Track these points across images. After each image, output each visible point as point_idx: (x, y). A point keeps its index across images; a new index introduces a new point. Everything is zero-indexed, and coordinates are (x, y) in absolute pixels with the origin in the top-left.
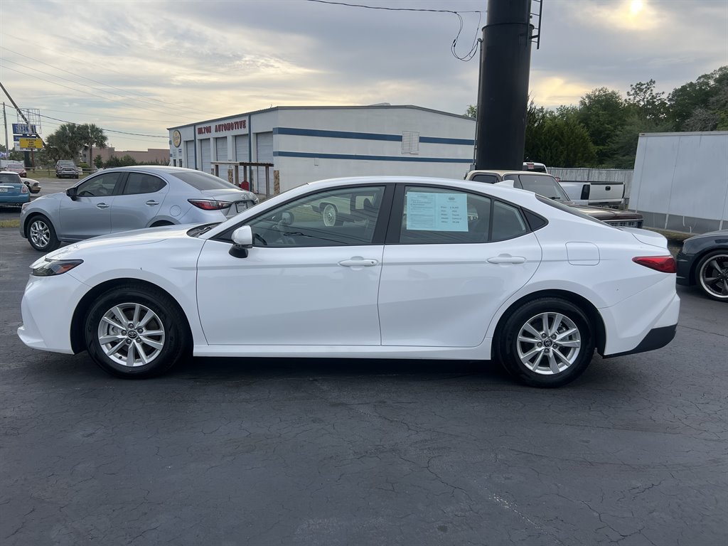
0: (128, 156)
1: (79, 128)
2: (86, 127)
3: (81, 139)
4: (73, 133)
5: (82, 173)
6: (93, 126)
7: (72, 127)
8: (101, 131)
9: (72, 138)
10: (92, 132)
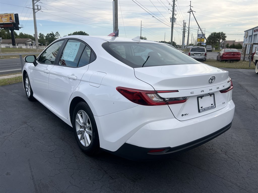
0: (240, 43)
1: (217, 34)
2: (219, 33)
3: (217, 38)
4: (215, 36)
5: (215, 50)
6: (222, 33)
7: (215, 33)
8: (225, 34)
9: (214, 37)
10: (222, 35)
